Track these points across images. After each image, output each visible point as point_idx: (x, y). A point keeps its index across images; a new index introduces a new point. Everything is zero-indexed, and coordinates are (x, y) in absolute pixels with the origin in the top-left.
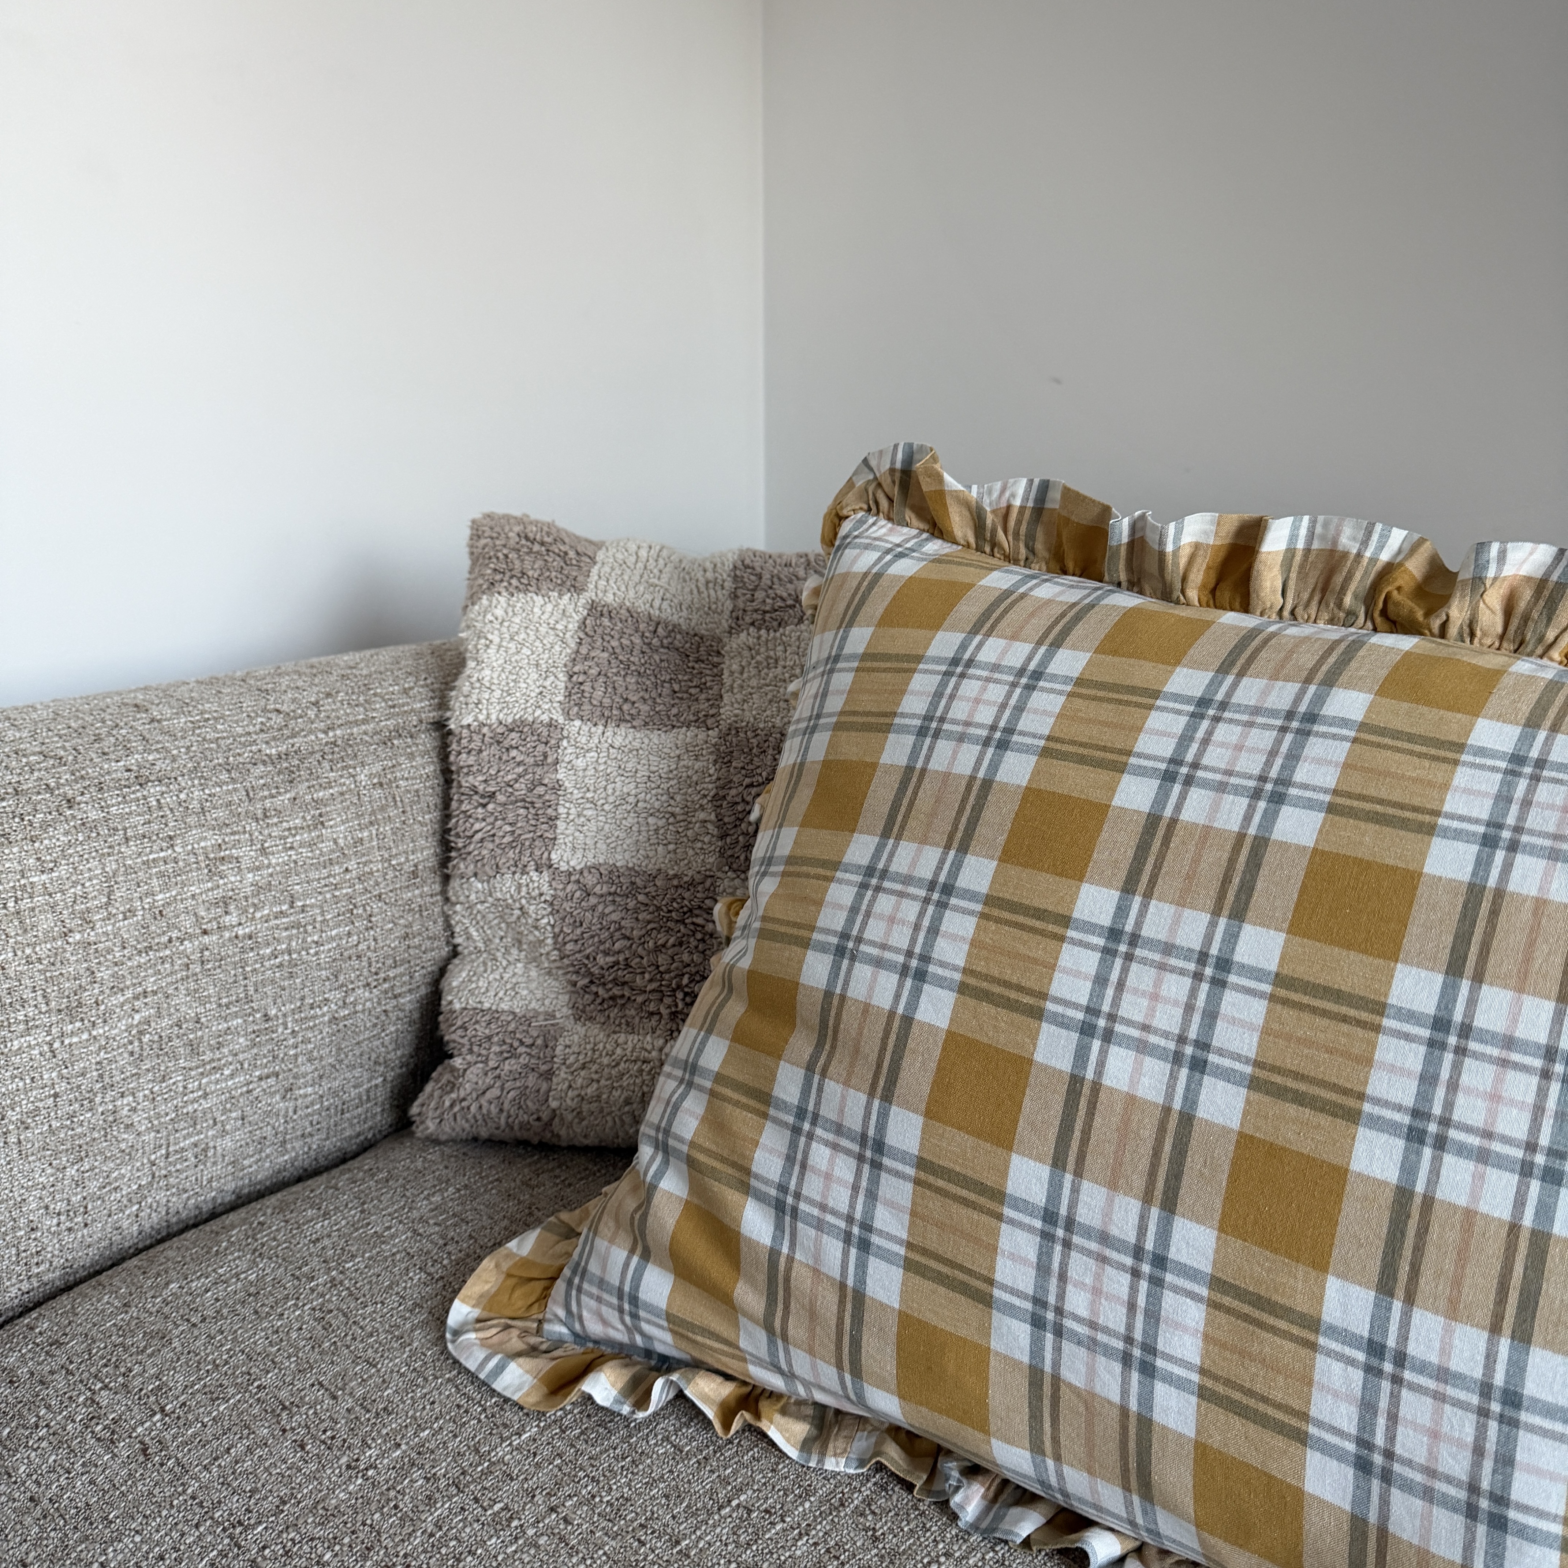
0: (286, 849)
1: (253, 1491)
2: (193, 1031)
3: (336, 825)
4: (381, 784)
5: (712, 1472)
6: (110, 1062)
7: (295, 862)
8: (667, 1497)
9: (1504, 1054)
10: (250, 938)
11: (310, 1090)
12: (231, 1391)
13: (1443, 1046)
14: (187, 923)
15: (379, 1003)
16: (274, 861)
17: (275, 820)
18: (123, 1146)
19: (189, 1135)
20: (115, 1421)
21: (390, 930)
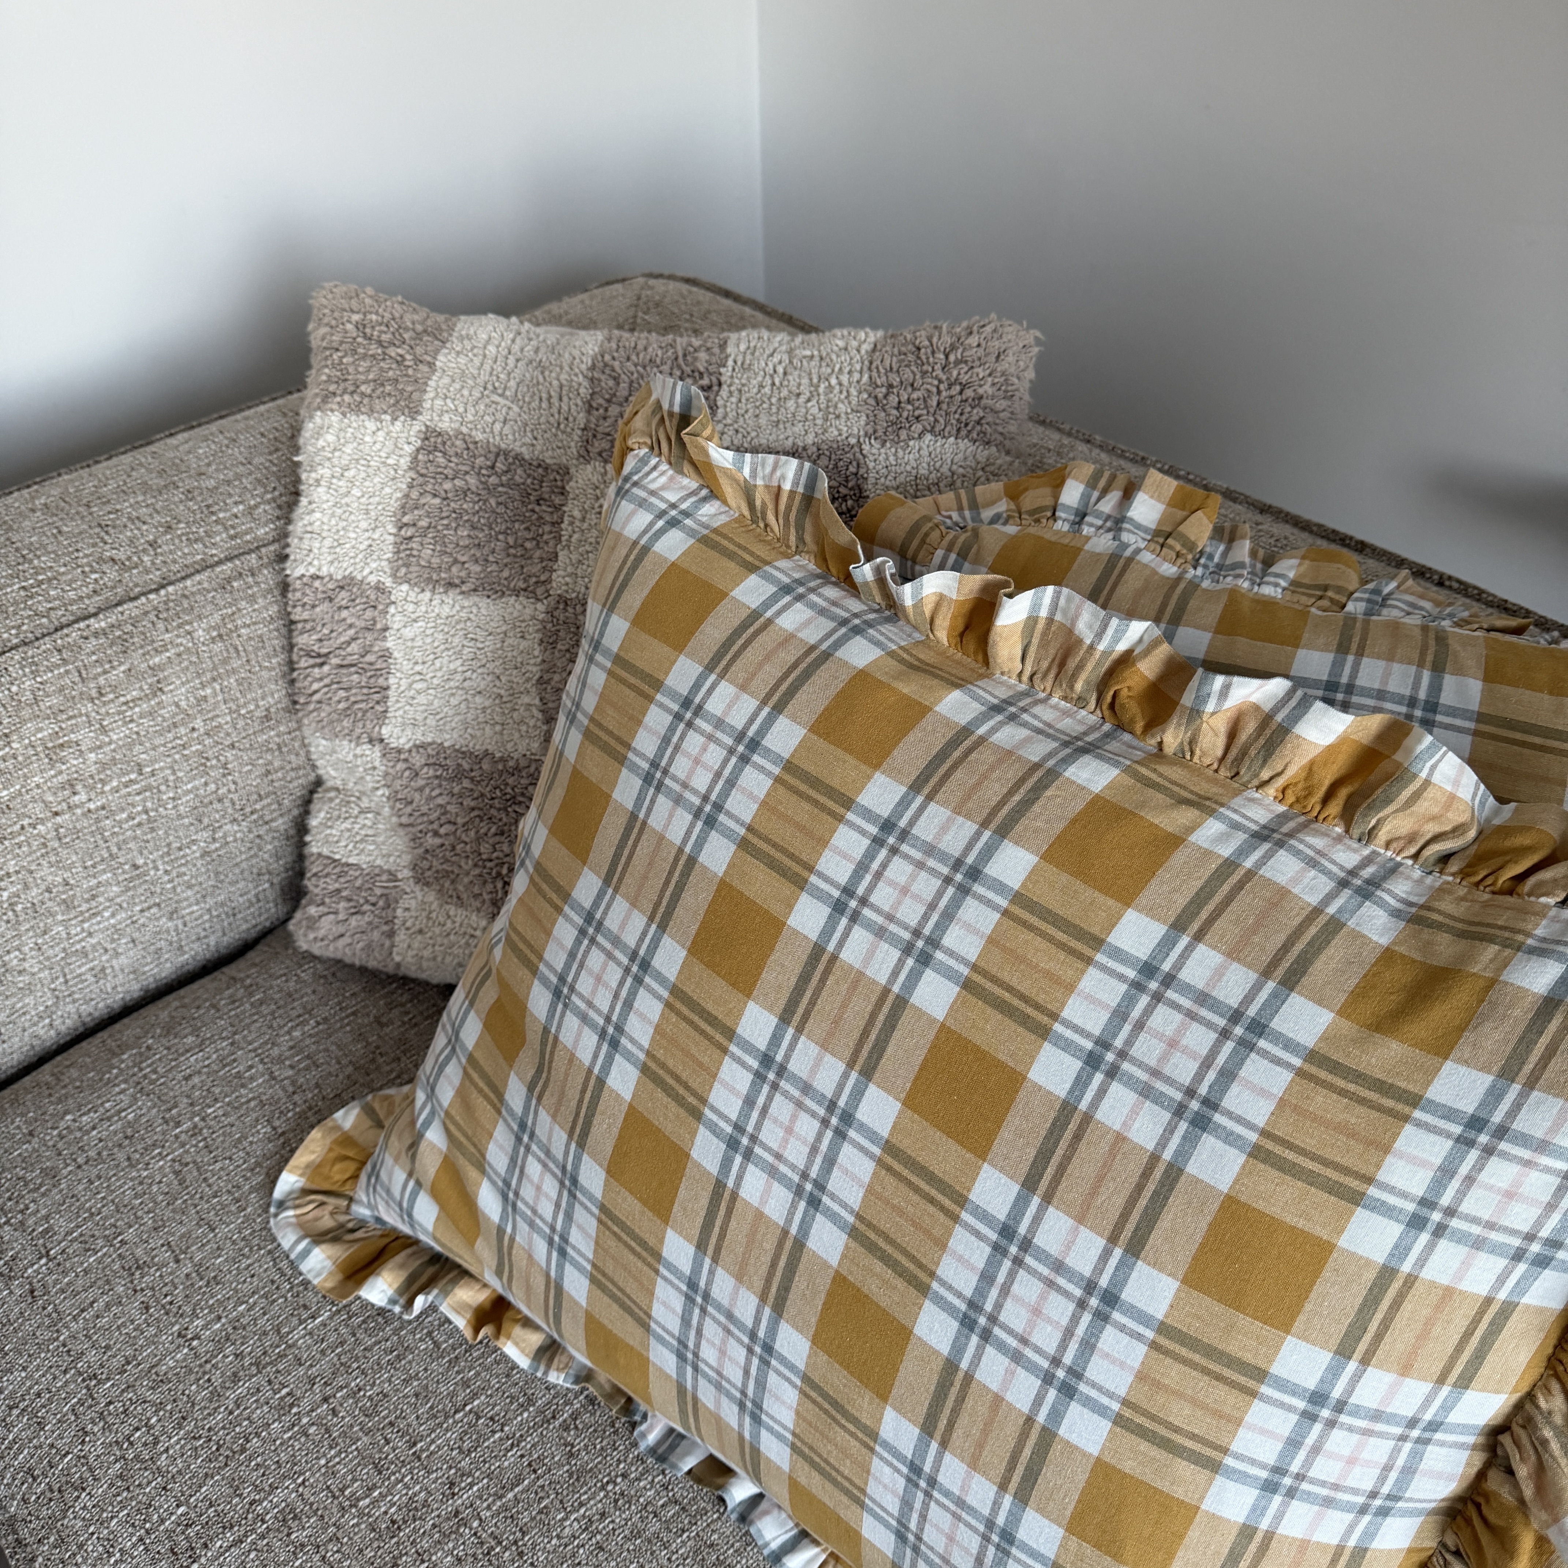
0: (125, 723)
1: (108, 1348)
2: (64, 893)
3: (176, 688)
4: (221, 636)
5: (458, 1373)
7: (137, 733)
8: (417, 1395)
9: (1052, 1276)
10: (103, 808)
11: (195, 908)
12: (101, 1242)
13: (1004, 1253)
14: (36, 810)
15: (250, 831)
16: (115, 737)
17: (111, 696)
20: (13, 1258)
21: (250, 771)
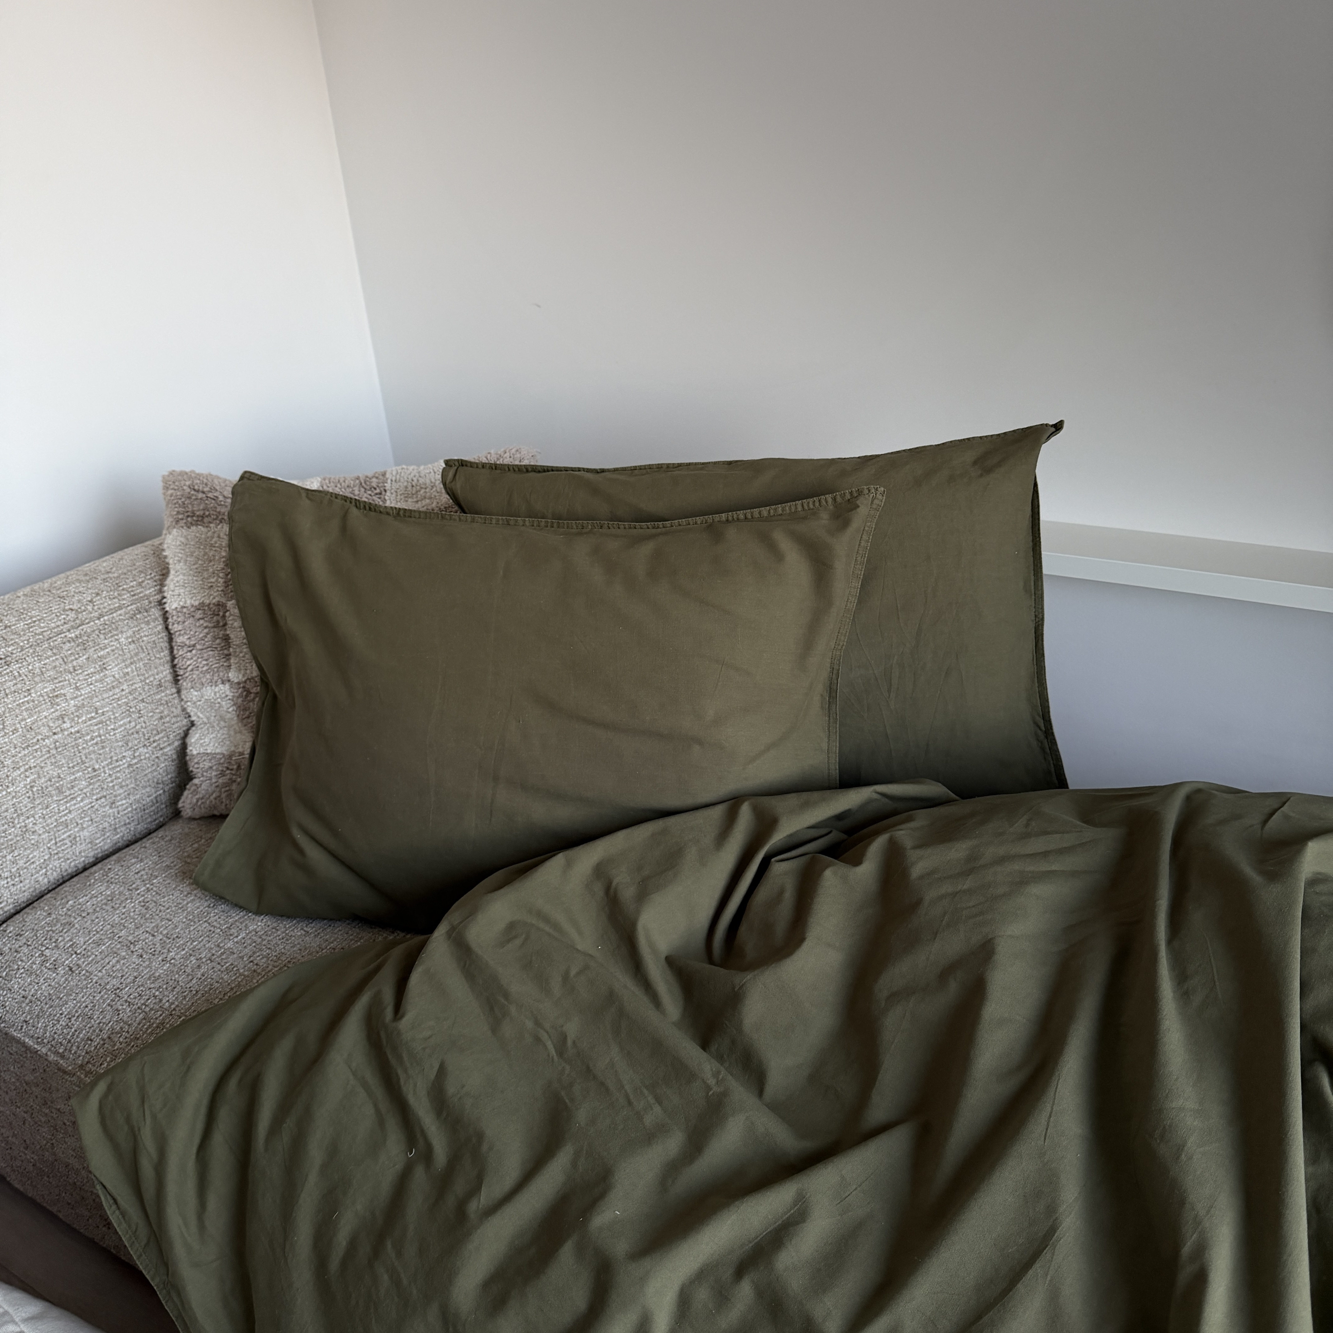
0: (88, 685)
2: (58, 782)
3: (113, 668)
4: (133, 641)
6: (19, 803)
7: (95, 691)
10: (78, 732)
11: (124, 802)
12: (106, 940)
14: (45, 730)
15: (153, 754)
16: (83, 692)
17: (80, 671)
18: (33, 842)
19: (65, 832)
20: (54, 961)
21: (152, 716)
